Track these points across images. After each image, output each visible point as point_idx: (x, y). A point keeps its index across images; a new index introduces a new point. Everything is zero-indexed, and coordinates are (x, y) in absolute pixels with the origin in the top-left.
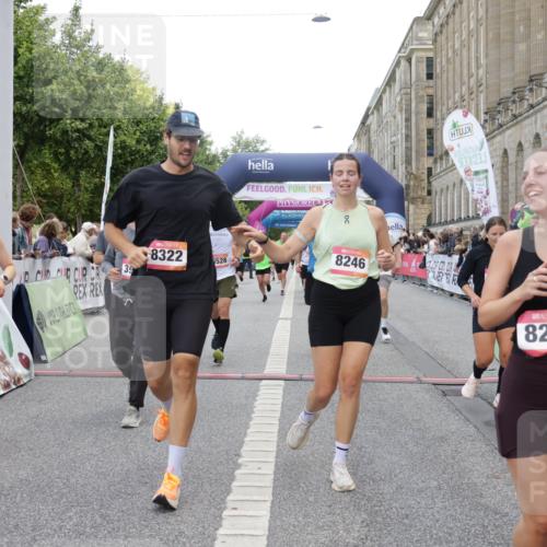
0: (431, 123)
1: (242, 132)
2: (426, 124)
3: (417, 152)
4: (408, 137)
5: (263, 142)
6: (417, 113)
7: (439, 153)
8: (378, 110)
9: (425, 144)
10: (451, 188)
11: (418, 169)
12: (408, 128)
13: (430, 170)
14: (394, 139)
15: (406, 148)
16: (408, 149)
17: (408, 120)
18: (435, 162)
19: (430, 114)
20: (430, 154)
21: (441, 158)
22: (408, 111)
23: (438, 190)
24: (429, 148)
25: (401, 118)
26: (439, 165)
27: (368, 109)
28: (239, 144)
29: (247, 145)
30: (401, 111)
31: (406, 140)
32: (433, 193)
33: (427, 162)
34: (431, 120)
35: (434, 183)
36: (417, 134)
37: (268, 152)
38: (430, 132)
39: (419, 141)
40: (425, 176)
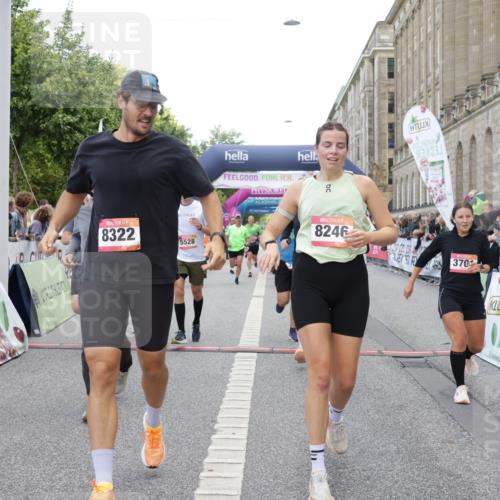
0: (392, 118)
1: (220, 126)
2: (387, 118)
3: (379, 144)
4: (371, 131)
5: (239, 134)
6: (379, 109)
7: (400, 145)
8: (344, 106)
9: (387, 137)
10: (410, 177)
11: (380, 160)
12: (371, 122)
13: (391, 161)
14: (358, 132)
15: (370, 140)
16: (371, 142)
17: (371, 115)
18: (396, 153)
19: (391, 109)
20: (391, 147)
21: (401, 150)
22: (371, 107)
23: (399, 179)
24: (390, 140)
25: (364, 113)
26: (399, 156)
27: (335, 105)
28: (216, 136)
29: (224, 137)
30: (364, 106)
31: (369, 134)
32: (394, 182)
33: (389, 153)
34: (392, 115)
35: (395, 173)
36: (380, 128)
37: (244, 144)
38: (391, 126)
39: (380, 134)
40: (386, 167)
